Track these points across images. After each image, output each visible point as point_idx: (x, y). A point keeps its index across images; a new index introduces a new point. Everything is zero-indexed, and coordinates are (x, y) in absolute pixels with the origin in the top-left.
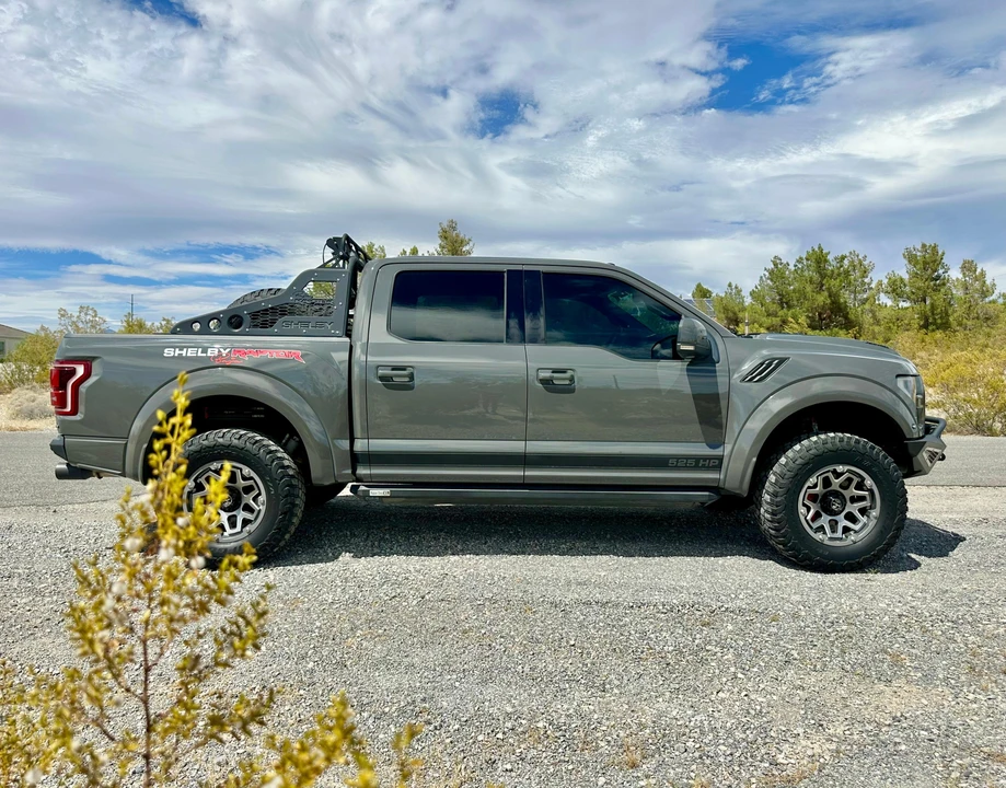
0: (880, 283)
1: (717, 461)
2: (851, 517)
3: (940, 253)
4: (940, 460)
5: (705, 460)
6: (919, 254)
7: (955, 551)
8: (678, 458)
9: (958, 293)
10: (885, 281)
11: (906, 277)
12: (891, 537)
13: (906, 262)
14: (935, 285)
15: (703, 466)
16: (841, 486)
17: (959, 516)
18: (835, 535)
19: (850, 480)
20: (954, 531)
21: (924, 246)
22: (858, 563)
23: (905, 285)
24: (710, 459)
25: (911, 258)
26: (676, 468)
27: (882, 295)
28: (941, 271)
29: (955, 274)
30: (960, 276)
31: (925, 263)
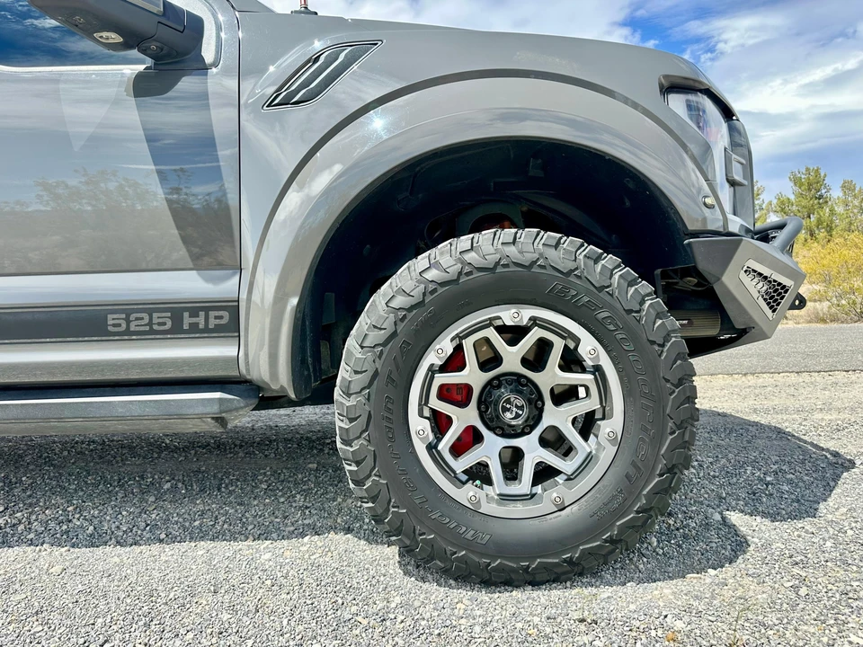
0: (770, 203)
1: (225, 314)
2: (555, 441)
3: (822, 175)
4: (793, 307)
5: (194, 312)
6: (803, 176)
7: (831, 501)
8: (129, 309)
9: (840, 209)
10: (775, 201)
11: (792, 197)
12: (655, 492)
13: (792, 184)
14: (819, 203)
15: (194, 328)
16: (525, 362)
17: (842, 416)
18: (515, 489)
19: (543, 347)
20: (831, 445)
21: (807, 169)
22: (570, 561)
23: (792, 205)
24: (207, 310)
25: (797, 181)
26: (127, 335)
27: (771, 214)
28: (823, 191)
29: (836, 193)
30: (841, 194)
31: (810, 184)
